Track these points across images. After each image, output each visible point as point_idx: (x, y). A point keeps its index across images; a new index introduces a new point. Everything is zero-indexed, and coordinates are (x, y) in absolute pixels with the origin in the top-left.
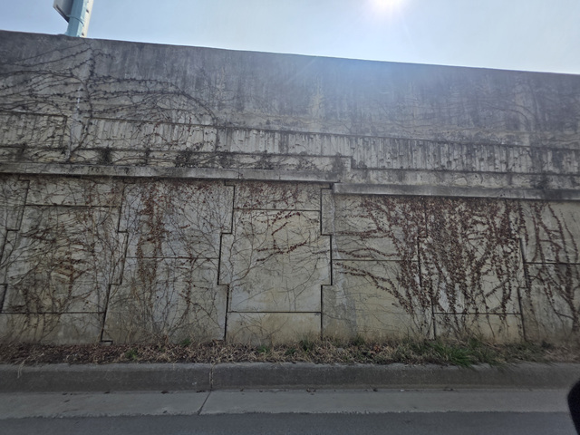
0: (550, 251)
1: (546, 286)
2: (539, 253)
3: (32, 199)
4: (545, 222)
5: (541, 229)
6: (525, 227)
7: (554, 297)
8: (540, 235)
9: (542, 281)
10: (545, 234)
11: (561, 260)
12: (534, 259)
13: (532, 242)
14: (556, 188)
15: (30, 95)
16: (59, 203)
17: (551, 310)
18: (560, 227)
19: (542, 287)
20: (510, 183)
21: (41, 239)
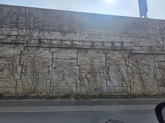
3: (156, 59)
15: (149, 34)
16: (162, 60)
21: (161, 69)
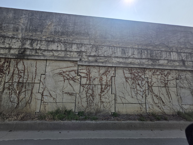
0: (17, 78)
1: (11, 91)
2: (12, 79)
4: (19, 67)
5: (16, 69)
6: (9, 69)
7: (12, 95)
8: (15, 71)
9: (9, 89)
10: (17, 71)
11: (20, 81)
12: (9, 81)
13: (11, 74)
14: (28, 54)
17: (9, 100)
18: (25, 69)
19: (8, 92)
20: (9, 52)
